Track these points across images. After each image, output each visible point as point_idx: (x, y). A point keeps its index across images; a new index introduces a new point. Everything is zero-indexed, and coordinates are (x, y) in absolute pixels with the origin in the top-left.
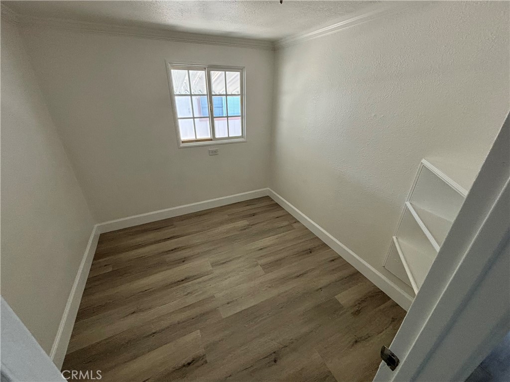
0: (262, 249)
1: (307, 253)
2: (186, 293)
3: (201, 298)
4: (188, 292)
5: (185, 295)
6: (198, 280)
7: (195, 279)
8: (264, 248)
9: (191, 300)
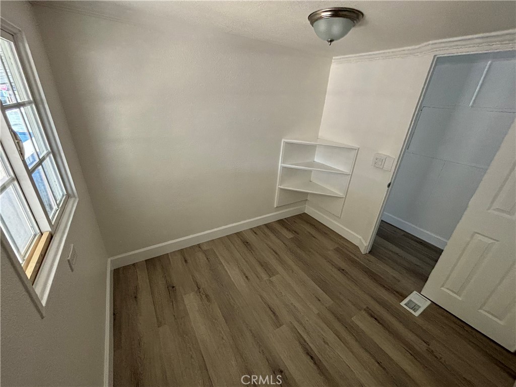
0: (246, 277)
1: (249, 245)
2: (326, 346)
3: (324, 326)
4: (323, 343)
5: (328, 345)
6: (305, 336)
7: (305, 341)
8: (245, 274)
9: (331, 337)
